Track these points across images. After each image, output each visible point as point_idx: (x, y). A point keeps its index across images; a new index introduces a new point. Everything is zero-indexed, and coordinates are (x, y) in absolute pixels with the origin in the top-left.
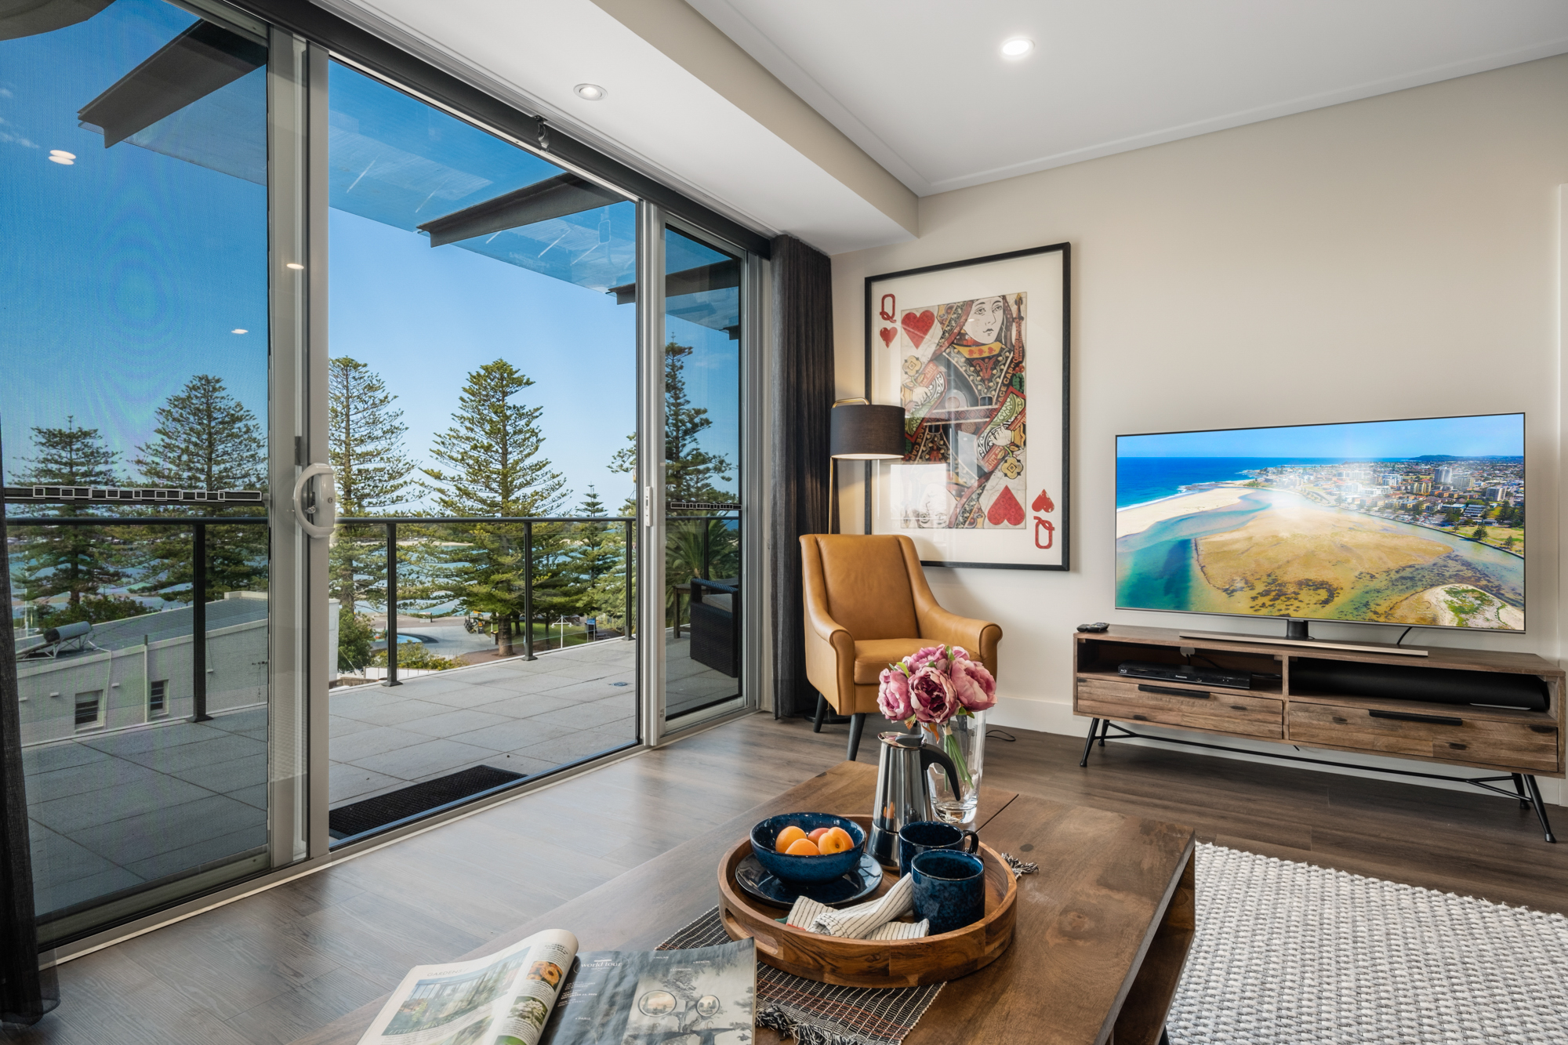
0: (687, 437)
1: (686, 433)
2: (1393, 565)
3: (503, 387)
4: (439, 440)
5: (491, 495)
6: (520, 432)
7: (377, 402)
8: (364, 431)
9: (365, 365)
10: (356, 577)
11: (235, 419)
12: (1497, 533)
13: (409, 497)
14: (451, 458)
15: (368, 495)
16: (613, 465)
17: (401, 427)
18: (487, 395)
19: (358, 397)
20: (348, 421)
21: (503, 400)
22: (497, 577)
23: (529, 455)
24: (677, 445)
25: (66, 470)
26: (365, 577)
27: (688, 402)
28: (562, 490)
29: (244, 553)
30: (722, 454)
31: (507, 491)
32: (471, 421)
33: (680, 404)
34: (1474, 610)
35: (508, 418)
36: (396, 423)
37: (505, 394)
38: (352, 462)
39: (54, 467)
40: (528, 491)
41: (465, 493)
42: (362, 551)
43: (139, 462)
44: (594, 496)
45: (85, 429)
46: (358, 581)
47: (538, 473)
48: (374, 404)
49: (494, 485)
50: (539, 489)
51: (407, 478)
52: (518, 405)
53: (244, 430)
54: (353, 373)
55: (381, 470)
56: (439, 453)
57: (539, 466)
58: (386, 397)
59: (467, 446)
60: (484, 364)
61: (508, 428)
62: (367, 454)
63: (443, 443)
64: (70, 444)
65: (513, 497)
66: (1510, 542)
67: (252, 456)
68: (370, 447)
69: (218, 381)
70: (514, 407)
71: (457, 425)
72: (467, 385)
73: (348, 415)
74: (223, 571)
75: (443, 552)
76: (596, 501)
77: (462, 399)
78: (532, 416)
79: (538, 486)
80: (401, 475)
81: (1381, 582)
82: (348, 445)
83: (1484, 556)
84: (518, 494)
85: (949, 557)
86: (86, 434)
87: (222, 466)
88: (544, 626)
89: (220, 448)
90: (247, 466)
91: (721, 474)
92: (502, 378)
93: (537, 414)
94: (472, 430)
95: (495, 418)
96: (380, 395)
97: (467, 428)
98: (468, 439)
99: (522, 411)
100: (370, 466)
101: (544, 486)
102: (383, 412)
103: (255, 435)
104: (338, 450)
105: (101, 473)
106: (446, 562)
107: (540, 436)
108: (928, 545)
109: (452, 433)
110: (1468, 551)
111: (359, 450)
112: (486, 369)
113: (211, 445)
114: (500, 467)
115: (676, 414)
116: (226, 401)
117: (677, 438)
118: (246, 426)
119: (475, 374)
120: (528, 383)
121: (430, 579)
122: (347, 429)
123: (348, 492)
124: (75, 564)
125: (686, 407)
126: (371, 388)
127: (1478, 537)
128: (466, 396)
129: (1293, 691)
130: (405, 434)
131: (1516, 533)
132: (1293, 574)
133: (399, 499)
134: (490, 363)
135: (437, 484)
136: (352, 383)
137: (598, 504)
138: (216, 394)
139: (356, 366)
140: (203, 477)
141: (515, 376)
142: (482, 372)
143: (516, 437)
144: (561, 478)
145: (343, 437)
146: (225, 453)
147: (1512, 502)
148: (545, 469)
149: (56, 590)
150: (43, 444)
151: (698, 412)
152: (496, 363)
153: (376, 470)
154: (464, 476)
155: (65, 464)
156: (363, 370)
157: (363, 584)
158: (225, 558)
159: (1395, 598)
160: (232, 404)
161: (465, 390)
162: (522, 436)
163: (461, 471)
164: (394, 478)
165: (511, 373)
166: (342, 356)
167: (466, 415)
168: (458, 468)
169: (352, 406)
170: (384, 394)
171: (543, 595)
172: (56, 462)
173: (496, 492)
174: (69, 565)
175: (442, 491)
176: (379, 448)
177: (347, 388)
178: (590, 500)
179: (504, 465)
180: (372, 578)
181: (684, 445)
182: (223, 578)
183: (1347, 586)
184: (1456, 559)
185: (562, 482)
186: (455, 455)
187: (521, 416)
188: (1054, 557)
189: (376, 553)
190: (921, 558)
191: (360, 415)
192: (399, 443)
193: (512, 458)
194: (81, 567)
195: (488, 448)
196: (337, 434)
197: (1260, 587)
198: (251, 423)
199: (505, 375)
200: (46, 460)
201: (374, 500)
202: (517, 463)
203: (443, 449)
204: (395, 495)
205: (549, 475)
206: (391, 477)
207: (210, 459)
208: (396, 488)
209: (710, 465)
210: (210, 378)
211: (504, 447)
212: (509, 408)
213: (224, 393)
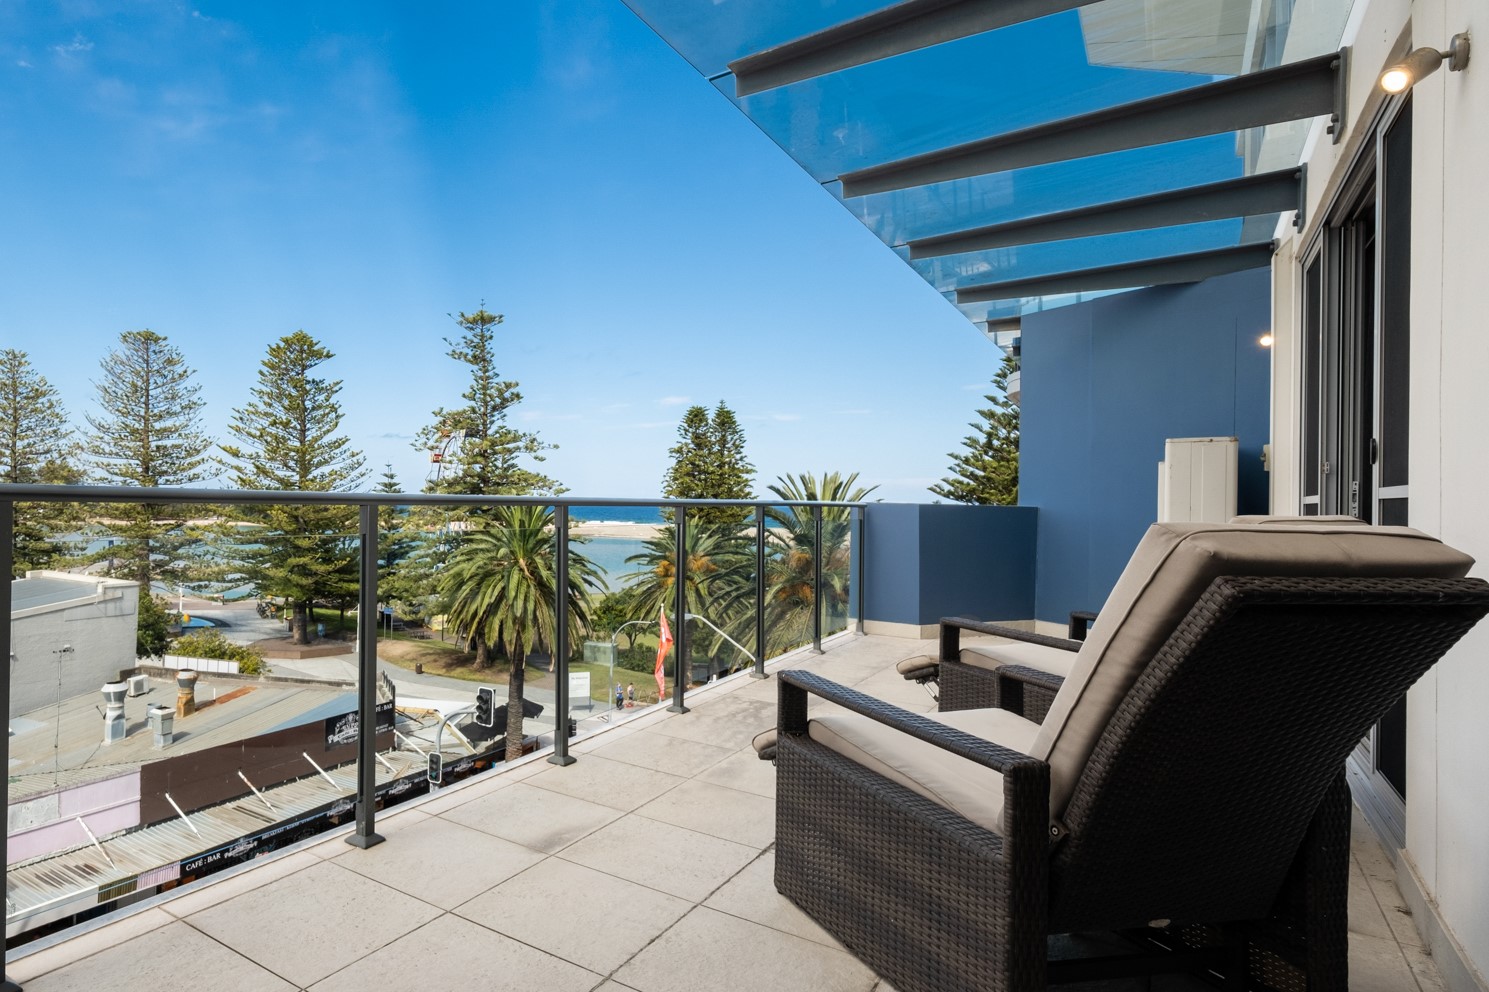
0: (496, 413)
1: (494, 408)
3: (302, 360)
4: (237, 415)
5: (289, 473)
6: (320, 407)
7: (176, 376)
8: (163, 407)
9: (165, 339)
10: (153, 557)
11: (38, 394)
13: (206, 475)
14: (249, 434)
15: (165, 472)
16: (416, 443)
17: (199, 402)
18: (286, 369)
19: (158, 372)
20: (148, 396)
21: (303, 373)
22: (293, 561)
23: (328, 431)
24: (485, 421)
26: (160, 557)
27: (497, 375)
28: (362, 469)
29: (45, 530)
30: (534, 432)
31: (305, 468)
32: (270, 395)
33: (488, 378)
35: (307, 392)
36: (194, 398)
37: (304, 368)
38: (151, 439)
40: (326, 469)
41: (261, 470)
42: (159, 531)
44: (392, 477)
46: (154, 561)
47: (337, 451)
48: (173, 378)
49: (292, 464)
50: (337, 467)
51: (204, 455)
52: (317, 379)
53: (47, 405)
54: (153, 347)
55: (179, 447)
56: (238, 430)
57: (338, 444)
58: (185, 372)
59: (265, 422)
60: (284, 336)
61: (307, 403)
62: (165, 430)
63: (241, 419)
65: (310, 477)
67: (55, 432)
68: (168, 423)
69: (23, 356)
70: (314, 381)
71: (255, 400)
72: (267, 358)
73: (147, 390)
74: (24, 548)
75: (239, 533)
76: (393, 481)
77: (261, 373)
78: (330, 391)
79: (336, 466)
80: (198, 452)
82: (147, 420)
84: (316, 473)
87: (26, 441)
88: (339, 612)
89: (25, 423)
90: (50, 443)
91: (533, 454)
92: (302, 351)
93: (336, 388)
94: (270, 405)
95: (294, 393)
96: (179, 369)
97: (265, 403)
98: (266, 414)
99: (321, 386)
100: (168, 443)
101: (342, 465)
102: (182, 386)
103: (57, 410)
104: (137, 426)
106: (242, 543)
107: (340, 412)
109: (251, 409)
111: (158, 426)
112: (286, 341)
113: (16, 420)
114: (298, 444)
115: (485, 388)
116: (31, 376)
117: (485, 414)
118: (49, 400)
119: (274, 347)
120: (328, 356)
121: (225, 561)
122: (146, 403)
123: (147, 469)
125: (496, 380)
126: (170, 362)
128: (265, 370)
130: (203, 409)
133: (196, 477)
134: (290, 336)
135: (234, 461)
136: (153, 356)
137: (395, 484)
138: (22, 369)
139: (157, 340)
140: (8, 452)
141: (316, 348)
142: (282, 345)
143: (314, 414)
144: (360, 457)
145: (142, 413)
146: (29, 428)
148: (344, 447)
151: (508, 386)
152: (296, 335)
153: (175, 446)
154: (261, 453)
156: (163, 343)
157: (159, 565)
158: (27, 535)
160: (37, 379)
161: (264, 364)
162: (321, 412)
163: (260, 448)
164: (191, 455)
165: (311, 345)
166: (142, 329)
167: (265, 389)
168: (256, 444)
169: (152, 381)
170: (183, 368)
171: (340, 580)
173: (294, 470)
175: (238, 469)
176: (177, 424)
177: (147, 362)
178: (386, 480)
179: (302, 442)
180: (167, 558)
181: (492, 422)
182: (25, 555)
185: (361, 461)
186: (253, 432)
187: (320, 390)
189: (172, 532)
191: (159, 390)
192: (197, 420)
193: (310, 435)
195: (286, 425)
196: (136, 409)
198: (54, 398)
199: (306, 347)
201: (171, 478)
202: (316, 440)
203: (241, 425)
204: (192, 472)
205: (348, 453)
206: (190, 455)
207: (15, 435)
208: (192, 465)
209: (521, 444)
210: (16, 352)
211: (303, 423)
212: (308, 382)
213: (29, 368)
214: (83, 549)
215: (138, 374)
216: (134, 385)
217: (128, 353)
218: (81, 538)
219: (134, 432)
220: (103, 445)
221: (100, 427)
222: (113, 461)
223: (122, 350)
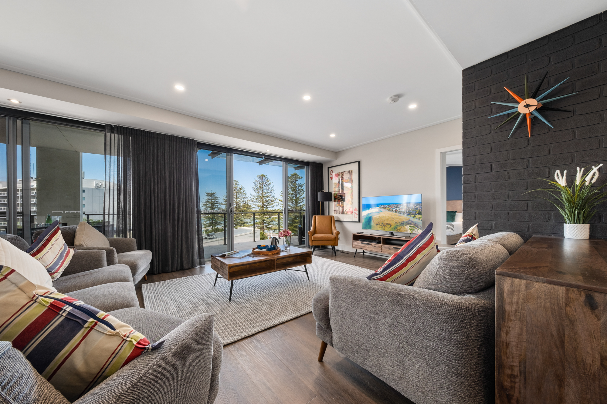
2: (400, 221)
3: (295, 179)
5: (293, 205)
8: (266, 191)
9: (266, 176)
10: (265, 224)
11: (241, 189)
12: (418, 216)
13: (275, 206)
18: (292, 181)
19: (265, 183)
20: (263, 189)
21: (296, 182)
22: (294, 225)
23: (301, 195)
25: (211, 201)
26: (267, 224)
29: (243, 219)
31: (296, 203)
34: (413, 230)
35: (297, 187)
36: (273, 189)
37: (296, 181)
38: (264, 198)
39: (209, 200)
42: (266, 218)
43: (223, 199)
45: (214, 192)
48: (268, 184)
49: (294, 203)
51: (275, 201)
53: (243, 191)
54: (264, 178)
55: (270, 200)
58: (271, 183)
60: (291, 174)
61: (297, 189)
62: (267, 196)
64: (211, 196)
65: (298, 206)
66: (420, 218)
67: (244, 197)
68: (267, 195)
69: (238, 181)
70: (298, 184)
73: (263, 187)
74: (239, 223)
81: (398, 224)
82: (263, 194)
83: (415, 220)
84: (299, 205)
85: (342, 220)
86: (214, 193)
87: (239, 200)
89: (238, 196)
90: (243, 200)
92: (295, 177)
95: (294, 187)
96: (269, 183)
100: (267, 199)
102: (270, 186)
103: (245, 193)
104: (261, 195)
105: (217, 201)
108: (338, 218)
110: (412, 219)
111: (265, 195)
112: (292, 175)
113: (236, 195)
114: (295, 198)
116: (239, 185)
120: (301, 178)
122: (263, 191)
123: (263, 205)
124: (212, 221)
126: (267, 181)
127: (414, 217)
129: (383, 244)
130: (275, 191)
131: (421, 216)
132: (386, 222)
133: (273, 206)
136: (264, 180)
138: (237, 184)
140: (235, 202)
141: (298, 176)
142: (291, 176)
143: (299, 191)
145: (262, 193)
146: (239, 197)
147: (420, 210)
149: (209, 226)
150: (207, 196)
152: (294, 174)
153: (269, 200)
155: (211, 200)
157: (266, 226)
158: (239, 220)
159: (401, 227)
160: (240, 186)
162: (300, 191)
166: (261, 174)
169: (264, 185)
172: (209, 199)
173: (294, 204)
174: (211, 221)
176: (269, 195)
179: (296, 197)
182: (239, 224)
183: (393, 224)
184: (410, 220)
187: (300, 186)
188: (357, 220)
189: (269, 219)
190: (335, 220)
191: (265, 187)
192: (273, 193)
193: (298, 196)
194: (213, 221)
195: (292, 194)
196: (260, 192)
197: (381, 224)
198: (244, 190)
200: (207, 199)
201: (268, 207)
202: (299, 197)
204: (272, 205)
206: (272, 201)
207: (236, 198)
211: (296, 194)
212: (297, 184)
213: (239, 184)
214: (251, 223)
215: (261, 184)
216: (260, 187)
217: (259, 179)
218: (250, 220)
219: (260, 197)
220: (254, 200)
221: (253, 196)
222: (256, 203)
223: (257, 179)
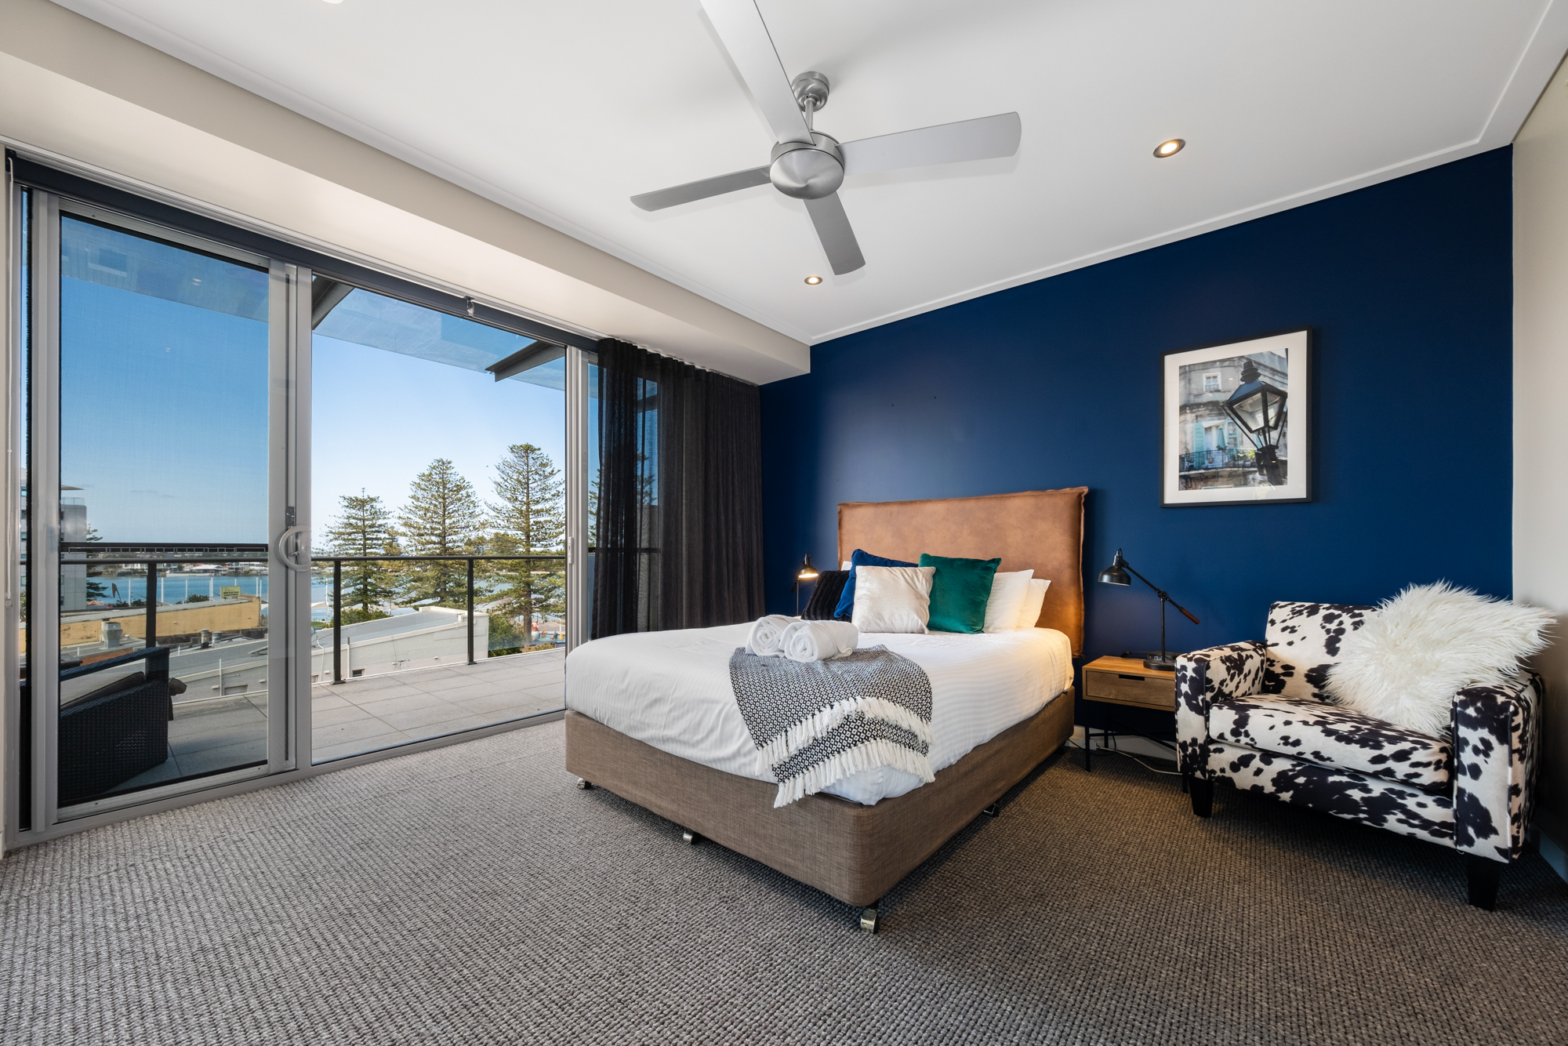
7: (548, 475)
8: (539, 495)
9: (539, 449)
10: (533, 596)
11: (459, 488)
19: (535, 471)
20: (528, 487)
25: (360, 523)
38: (531, 517)
39: (353, 521)
43: (400, 518)
45: (372, 496)
46: (535, 599)
48: (545, 476)
53: (466, 495)
54: (531, 456)
58: (553, 471)
62: (541, 511)
64: (364, 506)
67: (471, 513)
68: (542, 506)
69: (449, 463)
73: (527, 484)
82: (528, 504)
86: (372, 500)
87: (451, 520)
89: (451, 508)
90: (467, 520)
96: (548, 470)
100: (541, 519)
102: (551, 482)
103: (472, 499)
104: (520, 508)
105: (380, 526)
111: (534, 508)
113: (445, 506)
116: (454, 476)
118: (467, 493)
122: (528, 494)
123: (528, 537)
124: (365, 586)
126: (543, 465)
136: (531, 462)
138: (448, 472)
139: (533, 450)
145: (525, 500)
146: (453, 511)
149: (356, 602)
150: (347, 506)
153: (546, 522)
155: (360, 519)
156: (538, 452)
157: (538, 601)
160: (458, 478)
164: (558, 527)
166: (524, 443)
169: (531, 478)
170: (551, 469)
172: (354, 518)
174: (362, 586)
176: (547, 506)
177: (527, 465)
180: (543, 597)
189: (546, 580)
191: (535, 484)
194: (369, 588)
196: (520, 497)
198: (470, 491)
200: (348, 518)
201: (544, 543)
206: (554, 527)
207: (444, 516)
210: (444, 460)
213: (453, 471)
214: (490, 591)
215: (520, 473)
216: (520, 482)
217: (515, 459)
218: (487, 584)
219: (520, 513)
220: (499, 522)
221: (494, 509)
222: (505, 532)
223: (511, 457)
